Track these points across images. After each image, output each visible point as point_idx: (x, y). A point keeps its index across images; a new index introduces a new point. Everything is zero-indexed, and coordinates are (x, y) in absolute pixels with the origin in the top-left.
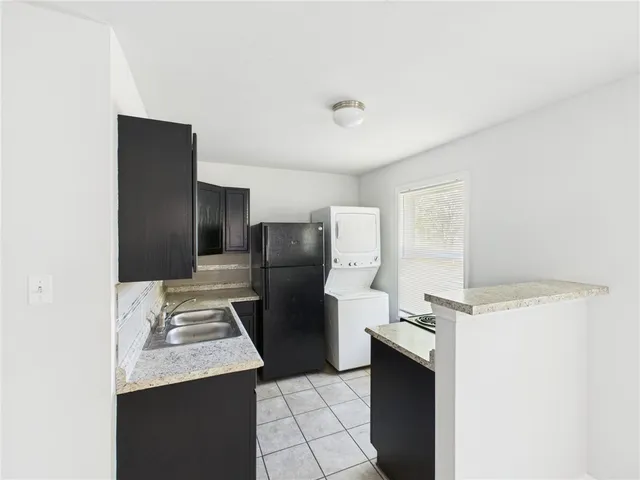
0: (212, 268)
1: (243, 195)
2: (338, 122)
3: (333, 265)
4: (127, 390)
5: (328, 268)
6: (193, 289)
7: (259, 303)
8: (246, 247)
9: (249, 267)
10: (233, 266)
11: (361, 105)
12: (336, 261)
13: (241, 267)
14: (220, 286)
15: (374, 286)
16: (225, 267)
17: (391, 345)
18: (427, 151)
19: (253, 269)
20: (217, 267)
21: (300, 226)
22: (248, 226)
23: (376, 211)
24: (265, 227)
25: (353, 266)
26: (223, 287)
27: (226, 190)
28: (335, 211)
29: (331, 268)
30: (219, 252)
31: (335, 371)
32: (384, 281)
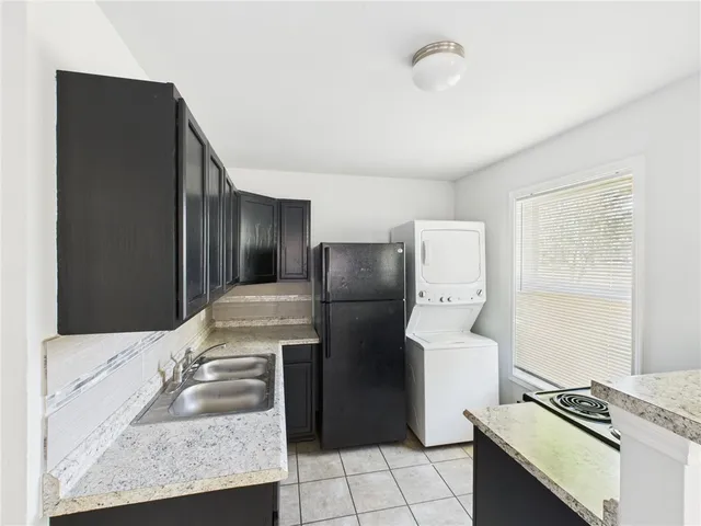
0: (267, 298)
1: (302, 208)
2: (420, 82)
3: (418, 300)
4: (60, 512)
5: (411, 303)
6: (245, 324)
7: (319, 346)
8: (305, 274)
9: (311, 298)
10: (292, 297)
11: (459, 49)
12: (421, 295)
13: (303, 299)
14: (276, 322)
15: (476, 329)
16: (283, 298)
17: (512, 455)
18: (559, 135)
19: (316, 302)
20: (273, 298)
21: (376, 248)
22: (308, 249)
23: (480, 226)
24: (327, 249)
25: (445, 302)
26: (280, 323)
27: (281, 203)
28: (420, 226)
29: (414, 303)
30: (273, 280)
31: (419, 445)
32: (490, 324)
